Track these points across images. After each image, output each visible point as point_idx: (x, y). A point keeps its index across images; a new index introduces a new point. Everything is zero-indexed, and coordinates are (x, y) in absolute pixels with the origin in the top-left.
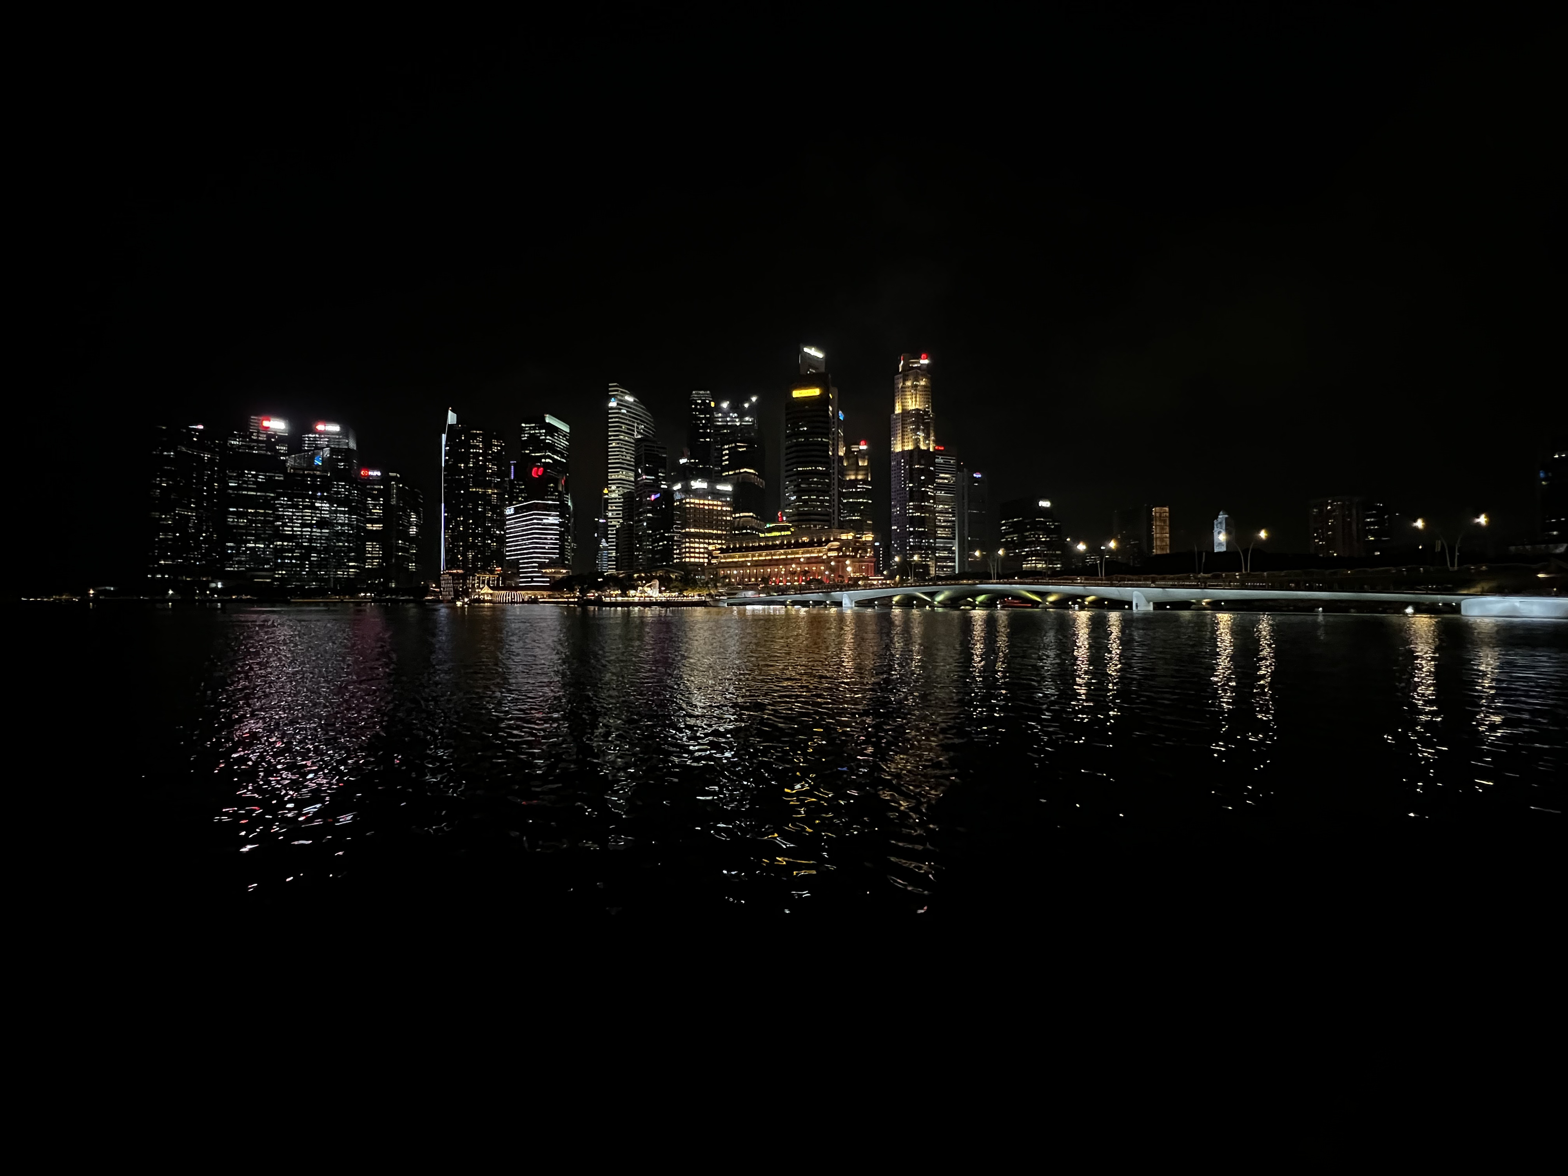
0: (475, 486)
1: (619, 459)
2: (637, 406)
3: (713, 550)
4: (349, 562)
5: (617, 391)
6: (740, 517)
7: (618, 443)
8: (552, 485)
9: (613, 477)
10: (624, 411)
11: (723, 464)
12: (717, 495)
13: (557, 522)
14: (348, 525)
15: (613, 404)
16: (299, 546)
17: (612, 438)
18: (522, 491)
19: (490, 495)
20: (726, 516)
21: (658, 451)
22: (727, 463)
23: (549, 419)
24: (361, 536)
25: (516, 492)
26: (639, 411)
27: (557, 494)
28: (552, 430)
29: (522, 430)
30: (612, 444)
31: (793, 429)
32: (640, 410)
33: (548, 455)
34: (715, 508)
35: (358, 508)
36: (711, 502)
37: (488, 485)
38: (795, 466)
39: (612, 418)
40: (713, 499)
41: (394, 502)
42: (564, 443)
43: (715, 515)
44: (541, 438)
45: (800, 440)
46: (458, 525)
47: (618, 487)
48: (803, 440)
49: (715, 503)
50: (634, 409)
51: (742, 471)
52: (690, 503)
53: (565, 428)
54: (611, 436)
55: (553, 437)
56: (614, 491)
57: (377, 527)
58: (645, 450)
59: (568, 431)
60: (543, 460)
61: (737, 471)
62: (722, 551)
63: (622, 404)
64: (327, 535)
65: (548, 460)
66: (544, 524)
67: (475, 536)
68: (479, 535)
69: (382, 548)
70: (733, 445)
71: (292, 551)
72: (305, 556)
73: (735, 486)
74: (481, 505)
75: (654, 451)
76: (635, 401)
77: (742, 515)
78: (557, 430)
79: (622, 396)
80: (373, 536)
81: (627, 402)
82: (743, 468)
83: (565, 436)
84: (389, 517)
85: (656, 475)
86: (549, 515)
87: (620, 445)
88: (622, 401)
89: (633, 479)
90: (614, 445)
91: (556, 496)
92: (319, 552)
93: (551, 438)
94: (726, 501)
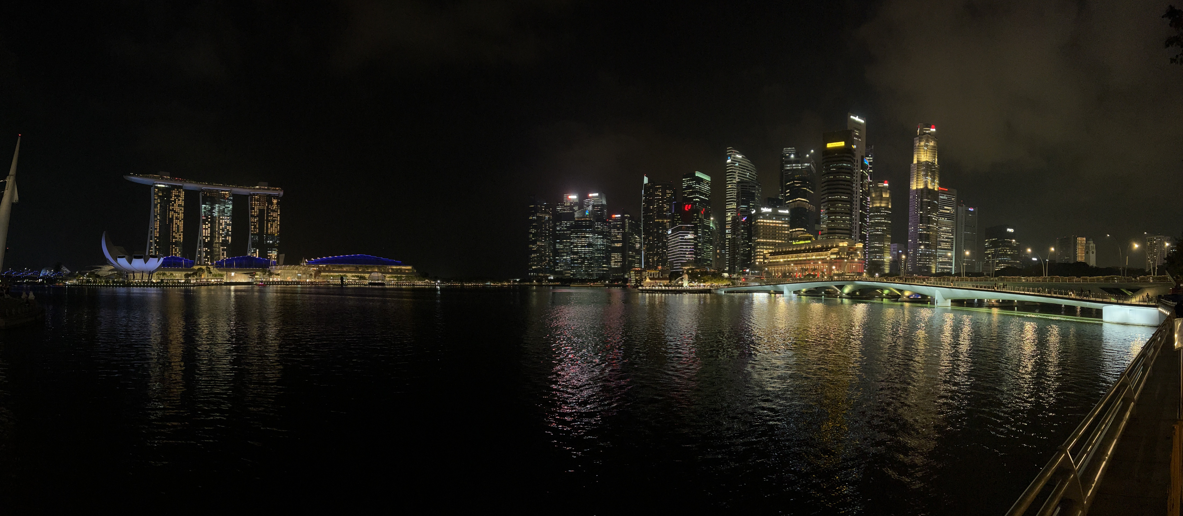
0: (657, 218)
1: (732, 195)
2: (744, 160)
3: (766, 254)
4: (603, 264)
5: (732, 152)
6: (796, 231)
7: (732, 186)
8: (695, 215)
9: (729, 207)
10: (737, 165)
11: (787, 195)
12: (779, 216)
13: (693, 237)
14: (602, 245)
15: (729, 161)
16: (580, 257)
17: (729, 182)
18: (679, 219)
19: (666, 223)
20: (785, 230)
21: (749, 189)
22: (789, 194)
23: (698, 174)
24: (609, 250)
25: (675, 220)
26: (745, 164)
27: (698, 220)
28: (700, 181)
29: (683, 182)
30: (728, 186)
31: (826, 170)
32: (747, 163)
33: (697, 196)
34: (778, 225)
35: (605, 235)
36: (774, 221)
37: (666, 217)
38: (827, 195)
39: (729, 170)
40: (776, 220)
41: (627, 230)
42: (707, 188)
43: (777, 230)
44: (693, 186)
45: (830, 177)
46: (649, 240)
47: (731, 214)
48: (832, 177)
49: (777, 222)
50: (742, 163)
51: (797, 199)
52: (760, 222)
53: (707, 178)
54: (728, 181)
55: (700, 185)
56: (730, 216)
57: (619, 245)
58: (741, 188)
59: (710, 180)
60: (694, 200)
61: (794, 200)
62: (771, 254)
63: (734, 161)
64: (591, 251)
65: (696, 200)
66: (685, 239)
67: (658, 247)
68: (660, 247)
69: (622, 257)
70: (792, 182)
71: (577, 260)
72: (583, 262)
73: (791, 211)
74: (661, 229)
75: (747, 189)
76: (743, 157)
77: (796, 229)
78: (702, 180)
79: (735, 155)
80: (616, 250)
81: (737, 158)
82: (797, 198)
83: (707, 183)
84: (625, 239)
85: (748, 204)
86: (689, 233)
87: (733, 187)
88: (734, 158)
89: (735, 207)
90: (730, 187)
91: (698, 221)
92: (588, 260)
93: (698, 186)
94: (785, 221)
